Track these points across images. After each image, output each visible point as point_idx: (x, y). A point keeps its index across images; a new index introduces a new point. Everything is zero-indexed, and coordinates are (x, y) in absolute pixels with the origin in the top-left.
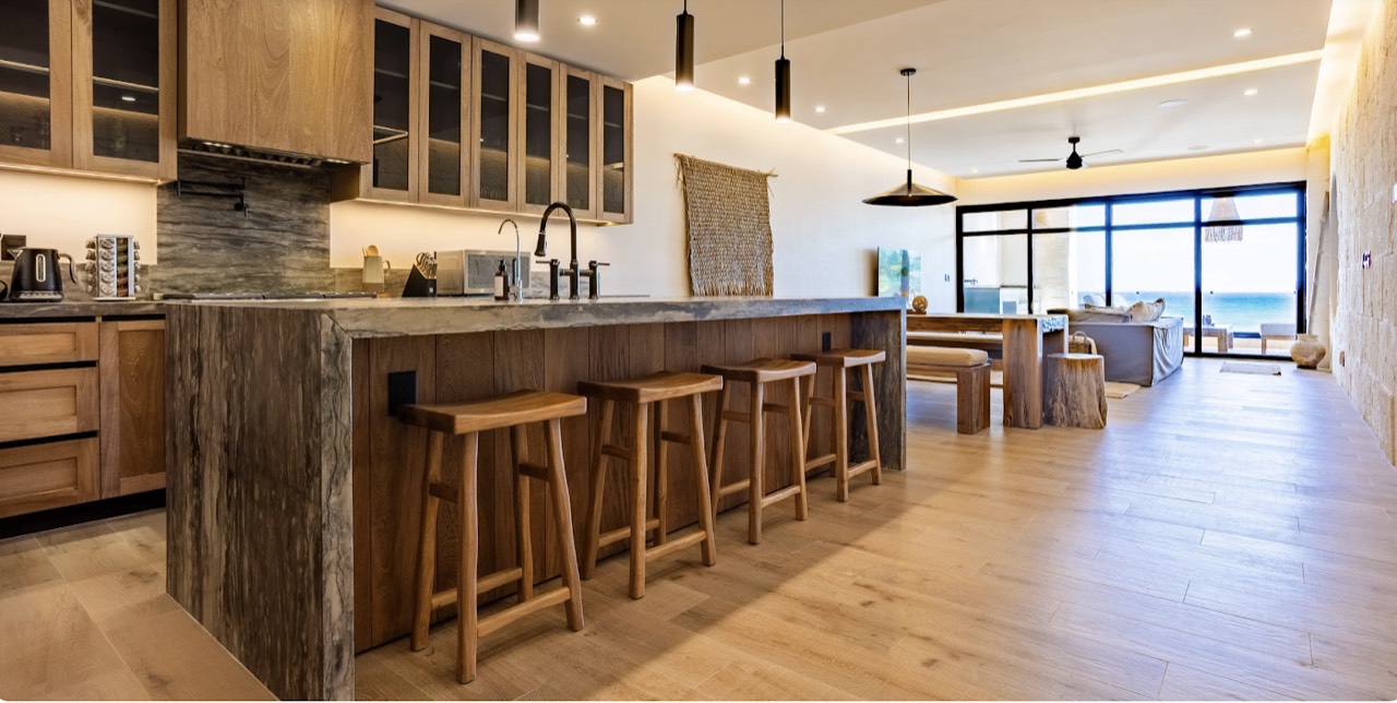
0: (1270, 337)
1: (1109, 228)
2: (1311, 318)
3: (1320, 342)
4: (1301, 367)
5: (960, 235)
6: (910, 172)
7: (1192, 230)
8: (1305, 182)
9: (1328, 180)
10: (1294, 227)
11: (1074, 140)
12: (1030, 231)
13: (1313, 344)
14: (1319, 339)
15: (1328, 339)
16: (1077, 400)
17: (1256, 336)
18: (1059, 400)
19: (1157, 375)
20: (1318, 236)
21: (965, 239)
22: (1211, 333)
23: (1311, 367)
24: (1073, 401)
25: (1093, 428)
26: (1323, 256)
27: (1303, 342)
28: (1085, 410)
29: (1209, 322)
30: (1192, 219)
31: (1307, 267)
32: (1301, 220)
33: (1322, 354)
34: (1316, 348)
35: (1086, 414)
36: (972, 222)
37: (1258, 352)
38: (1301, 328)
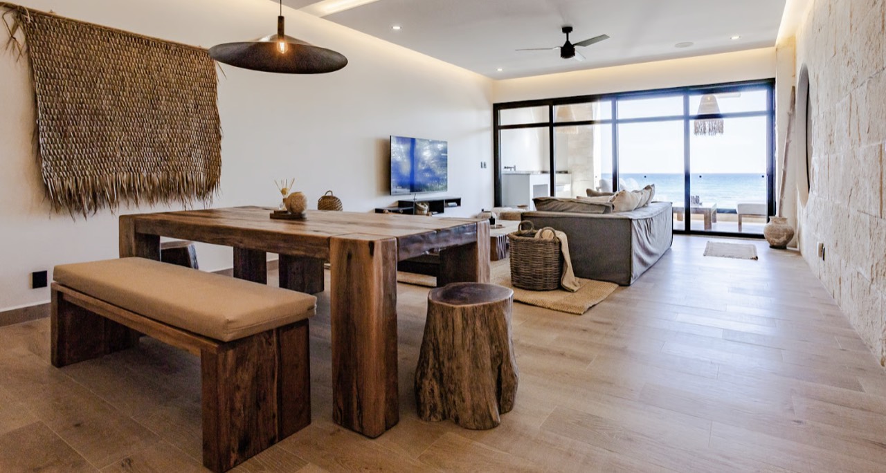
0: (745, 215)
1: (615, 121)
2: (781, 202)
3: (789, 225)
4: (772, 247)
5: (497, 128)
6: (281, 19)
7: (682, 122)
8: (774, 79)
9: (794, 76)
10: (764, 120)
11: (567, 30)
12: (551, 125)
13: (782, 226)
14: (788, 221)
15: (796, 220)
16: (456, 377)
17: (734, 212)
18: (430, 373)
19: (637, 268)
20: (786, 126)
21: (503, 132)
22: (698, 211)
23: (782, 247)
24: (450, 377)
25: (478, 429)
26: (791, 146)
27: (775, 225)
28: (467, 395)
29: (697, 201)
30: (681, 113)
31: (777, 155)
32: (772, 113)
33: (791, 235)
34: (786, 230)
35: (468, 403)
36: (506, 117)
37: (736, 230)
38: (771, 211)
